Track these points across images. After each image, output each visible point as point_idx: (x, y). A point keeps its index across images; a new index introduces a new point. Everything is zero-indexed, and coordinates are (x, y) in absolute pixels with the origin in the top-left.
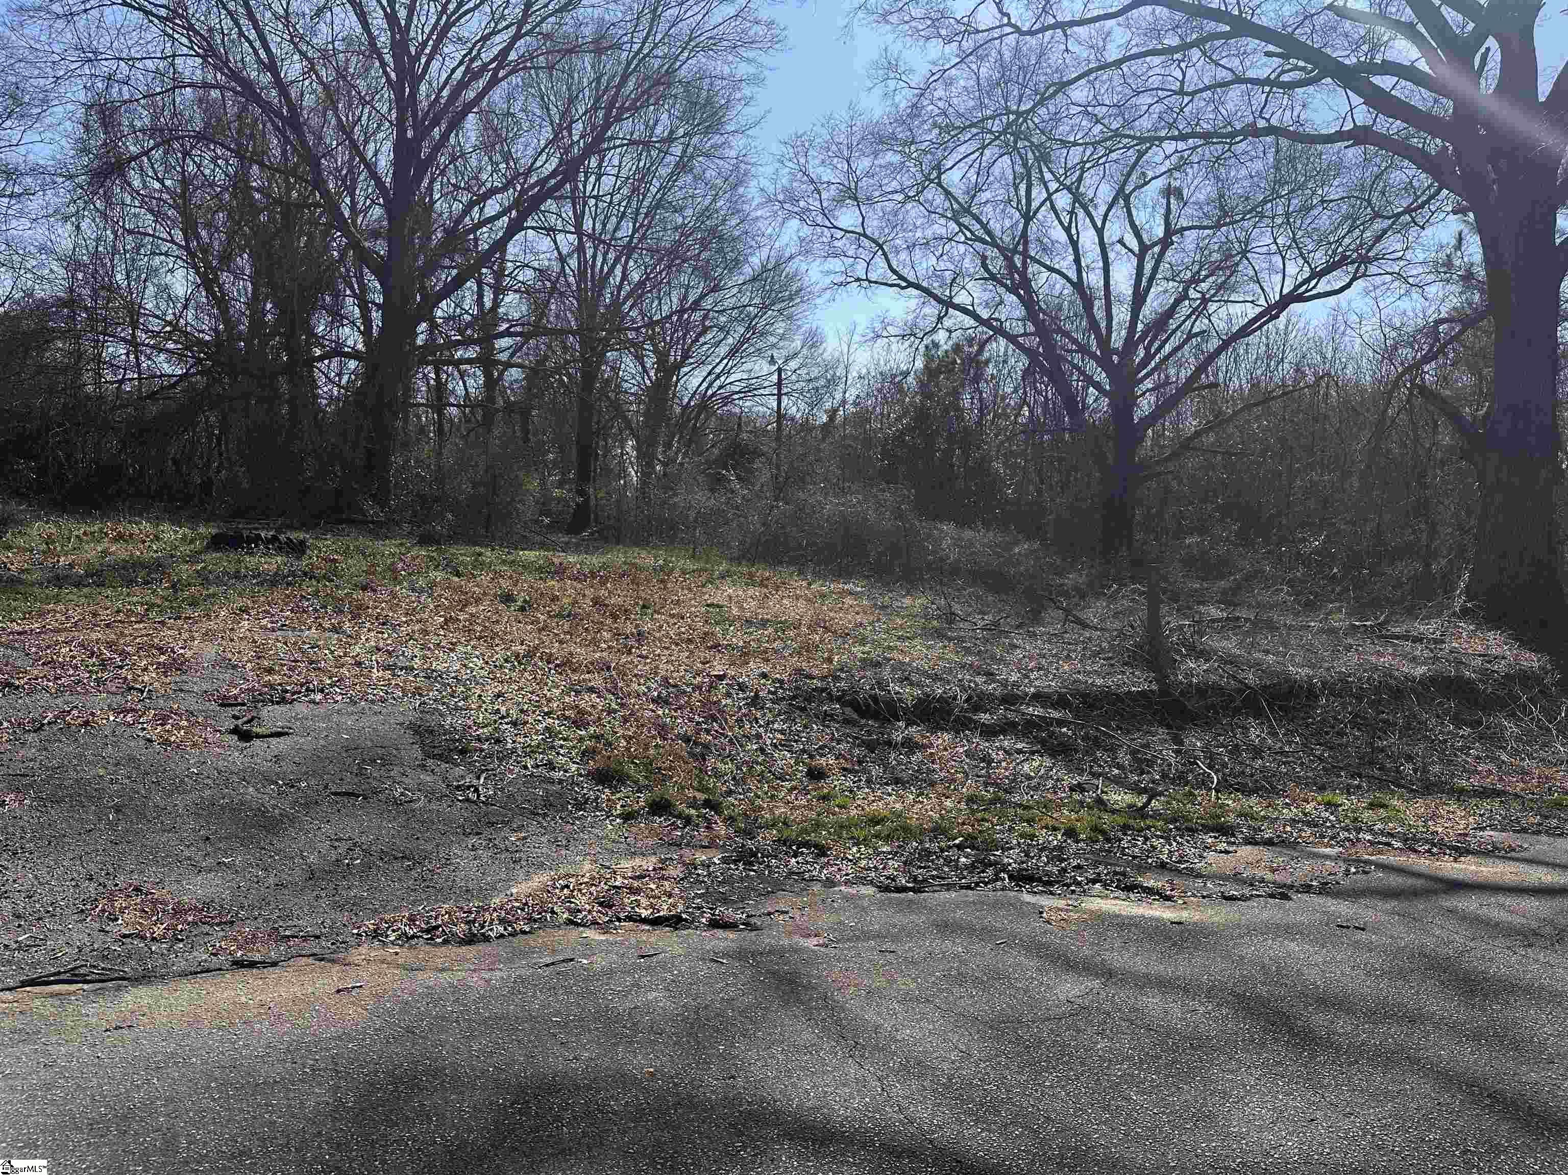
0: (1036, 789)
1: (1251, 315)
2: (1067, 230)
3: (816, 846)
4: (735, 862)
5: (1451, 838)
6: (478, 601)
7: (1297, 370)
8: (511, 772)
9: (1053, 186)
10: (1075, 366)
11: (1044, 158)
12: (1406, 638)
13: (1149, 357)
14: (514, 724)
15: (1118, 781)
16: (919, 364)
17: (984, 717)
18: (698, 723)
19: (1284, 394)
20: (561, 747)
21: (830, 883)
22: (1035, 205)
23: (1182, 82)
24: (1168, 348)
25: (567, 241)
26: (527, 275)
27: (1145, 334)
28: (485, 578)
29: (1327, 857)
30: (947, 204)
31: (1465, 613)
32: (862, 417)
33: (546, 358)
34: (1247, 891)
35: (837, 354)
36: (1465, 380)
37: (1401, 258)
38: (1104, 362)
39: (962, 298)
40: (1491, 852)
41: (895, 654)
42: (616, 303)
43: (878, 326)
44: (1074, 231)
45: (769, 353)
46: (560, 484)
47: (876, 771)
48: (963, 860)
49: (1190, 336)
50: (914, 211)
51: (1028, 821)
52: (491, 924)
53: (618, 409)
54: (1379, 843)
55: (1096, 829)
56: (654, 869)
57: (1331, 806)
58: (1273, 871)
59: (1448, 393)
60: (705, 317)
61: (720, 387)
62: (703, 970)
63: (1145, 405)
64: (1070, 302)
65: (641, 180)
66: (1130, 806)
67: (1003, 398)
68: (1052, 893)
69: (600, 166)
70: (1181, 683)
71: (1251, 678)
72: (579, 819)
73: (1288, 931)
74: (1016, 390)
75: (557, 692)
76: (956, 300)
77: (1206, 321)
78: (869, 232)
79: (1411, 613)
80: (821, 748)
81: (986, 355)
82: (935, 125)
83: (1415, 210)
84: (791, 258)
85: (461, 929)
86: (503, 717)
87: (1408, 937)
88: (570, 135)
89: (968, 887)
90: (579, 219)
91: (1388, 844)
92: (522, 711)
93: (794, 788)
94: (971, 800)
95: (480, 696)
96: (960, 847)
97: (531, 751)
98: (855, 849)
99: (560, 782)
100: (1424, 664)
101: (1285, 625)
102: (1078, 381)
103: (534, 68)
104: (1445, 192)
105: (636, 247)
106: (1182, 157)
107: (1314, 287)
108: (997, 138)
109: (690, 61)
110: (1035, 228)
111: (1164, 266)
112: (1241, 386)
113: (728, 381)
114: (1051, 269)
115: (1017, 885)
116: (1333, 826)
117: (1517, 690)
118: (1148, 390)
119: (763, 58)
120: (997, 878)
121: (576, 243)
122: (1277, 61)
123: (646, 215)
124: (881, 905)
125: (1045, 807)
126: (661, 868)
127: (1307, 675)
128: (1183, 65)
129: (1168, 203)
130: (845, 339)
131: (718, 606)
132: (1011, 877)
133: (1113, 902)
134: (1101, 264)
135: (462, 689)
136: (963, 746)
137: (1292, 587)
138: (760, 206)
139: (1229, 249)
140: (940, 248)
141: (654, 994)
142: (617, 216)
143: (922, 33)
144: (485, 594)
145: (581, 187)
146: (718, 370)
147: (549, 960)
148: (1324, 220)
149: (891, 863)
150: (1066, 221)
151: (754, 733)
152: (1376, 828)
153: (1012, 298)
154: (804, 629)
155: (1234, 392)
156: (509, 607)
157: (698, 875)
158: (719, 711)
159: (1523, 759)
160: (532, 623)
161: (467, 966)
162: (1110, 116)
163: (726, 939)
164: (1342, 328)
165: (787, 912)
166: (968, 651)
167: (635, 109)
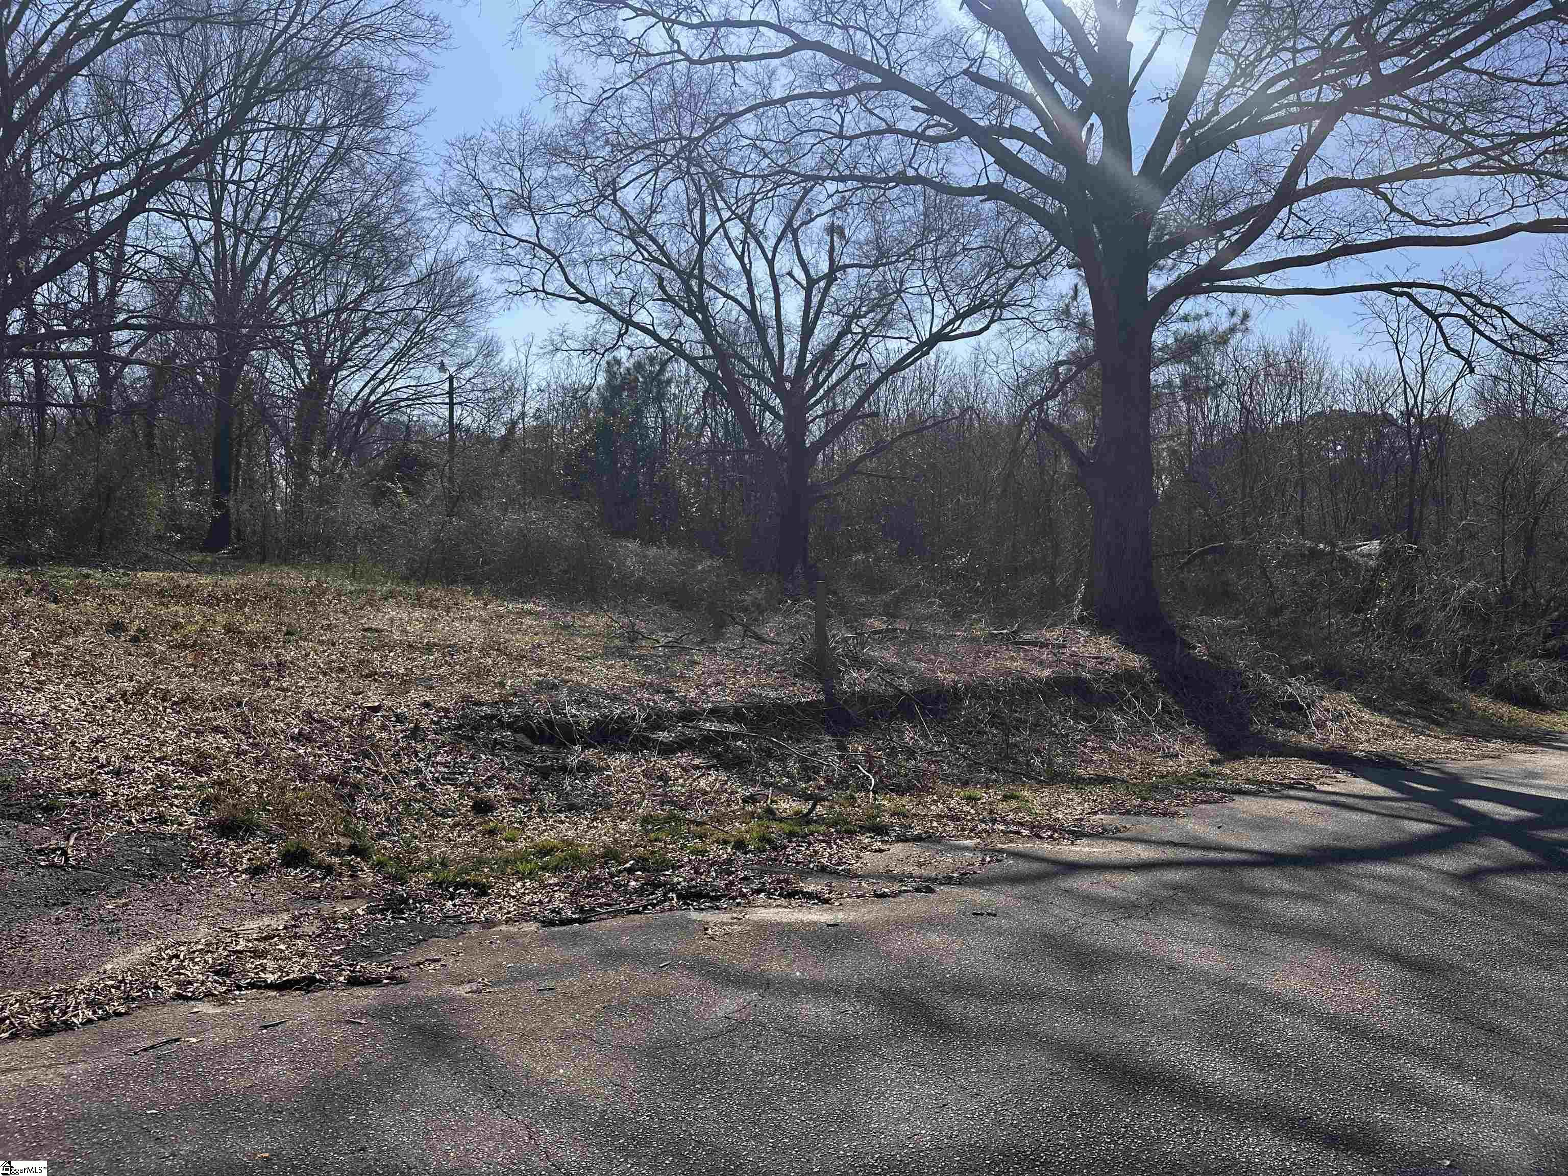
0: (711, 802)
1: (905, 352)
2: (740, 258)
3: (476, 885)
4: (382, 911)
5: (1069, 824)
6: (77, 632)
7: (946, 403)
8: (111, 829)
9: (726, 214)
10: (752, 391)
11: (717, 186)
12: (1034, 644)
13: (817, 387)
14: (117, 773)
15: (787, 790)
16: (601, 380)
17: (662, 736)
18: (347, 761)
19: (935, 424)
20: (176, 796)
21: (489, 923)
22: (709, 231)
23: (841, 126)
24: (834, 377)
25: (202, 228)
26: (151, 262)
27: (813, 364)
28: (90, 605)
29: (966, 848)
30: (623, 223)
31: (1082, 621)
32: (542, 432)
33: (176, 354)
34: (896, 887)
35: (514, 365)
36: (1081, 415)
37: (1029, 305)
38: (777, 389)
39: (642, 317)
40: (1102, 834)
41: (574, 676)
42: (262, 299)
43: (557, 339)
44: (746, 260)
45: (439, 359)
46: (193, 496)
47: (549, 798)
48: (633, 883)
49: (854, 368)
50: (590, 227)
51: (700, 838)
52: (76, 1008)
53: (264, 414)
54: (1011, 832)
55: (764, 839)
56: (286, 928)
57: (971, 799)
58: (920, 865)
59: (1067, 426)
60: (366, 318)
61: (385, 394)
62: (338, 1034)
63: (816, 430)
64: (746, 328)
65: (289, 170)
66: (796, 813)
67: (686, 418)
68: (718, 908)
69: (242, 150)
70: (846, 692)
71: (906, 684)
72: (195, 878)
73: (928, 923)
74: (697, 412)
75: (172, 734)
76: (636, 319)
77: (867, 354)
78: (544, 242)
79: (1040, 622)
80: (489, 778)
81: (667, 375)
82: (607, 142)
83: (1039, 263)
84: (461, 262)
85: (34, 1020)
86: (102, 766)
87: (1031, 918)
88: (206, 113)
89: (636, 912)
90: (216, 205)
91: (1018, 833)
92: (127, 758)
93: (457, 825)
94: (645, 820)
95: (73, 743)
96: (630, 871)
97: (136, 804)
98: (519, 885)
99: (173, 837)
100: (1050, 667)
101: (935, 635)
102: (755, 405)
103: (160, 33)
104: (1062, 248)
105: (285, 239)
106: (844, 197)
107: (958, 328)
108: (670, 162)
109: (344, 48)
110: (710, 256)
111: (829, 301)
112: (898, 415)
113: (393, 388)
114: (727, 296)
115: (684, 904)
116: (973, 819)
117: (1124, 687)
118: (818, 417)
119: (425, 54)
120: (666, 898)
121: (213, 231)
122: (922, 117)
123: (297, 207)
124: (545, 941)
125: (718, 821)
126: (295, 926)
127: (953, 681)
128: (842, 110)
129: (832, 241)
130: (523, 350)
131: (377, 630)
132: (680, 897)
133: (776, 910)
134: (772, 295)
135: (51, 735)
136: (641, 766)
137: (942, 599)
138: (425, 207)
139: (886, 288)
140: (618, 265)
141: (276, 1068)
142: (262, 205)
143: (593, 49)
144: (88, 623)
145: (218, 168)
146: (382, 375)
147: (149, 1043)
148: (966, 266)
149: (557, 895)
150: (739, 250)
151: (413, 768)
152: (1008, 818)
153: (689, 321)
154: (475, 653)
155: (894, 421)
156: (118, 637)
157: (338, 929)
158: (372, 745)
159: (1129, 748)
160: (147, 655)
161: (39, 1063)
162: (777, 152)
163: (368, 996)
164: (982, 366)
165: (439, 960)
166: (648, 670)
167: (280, 91)
